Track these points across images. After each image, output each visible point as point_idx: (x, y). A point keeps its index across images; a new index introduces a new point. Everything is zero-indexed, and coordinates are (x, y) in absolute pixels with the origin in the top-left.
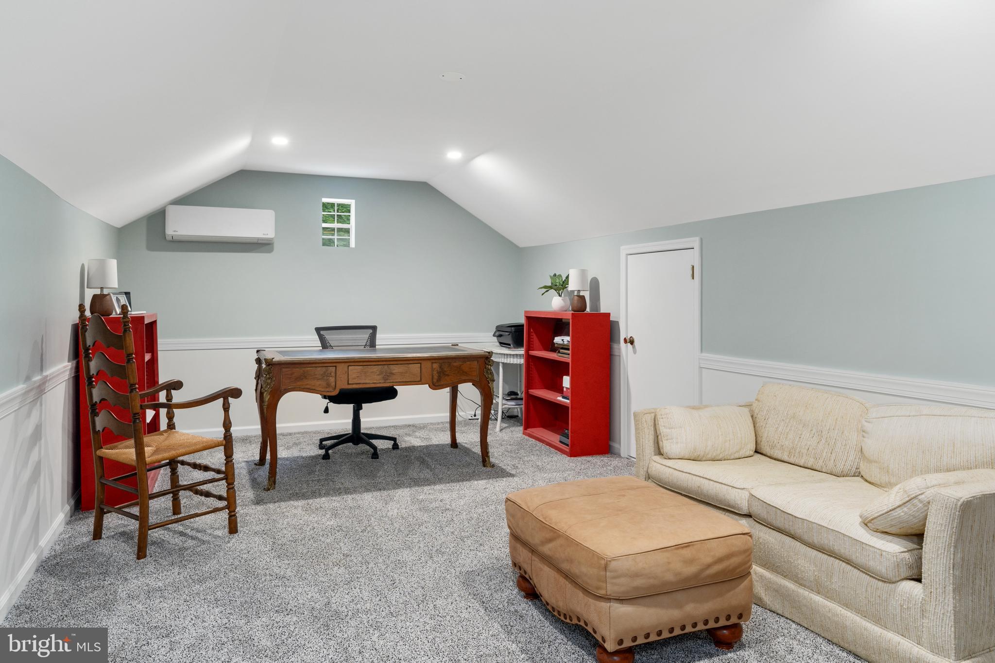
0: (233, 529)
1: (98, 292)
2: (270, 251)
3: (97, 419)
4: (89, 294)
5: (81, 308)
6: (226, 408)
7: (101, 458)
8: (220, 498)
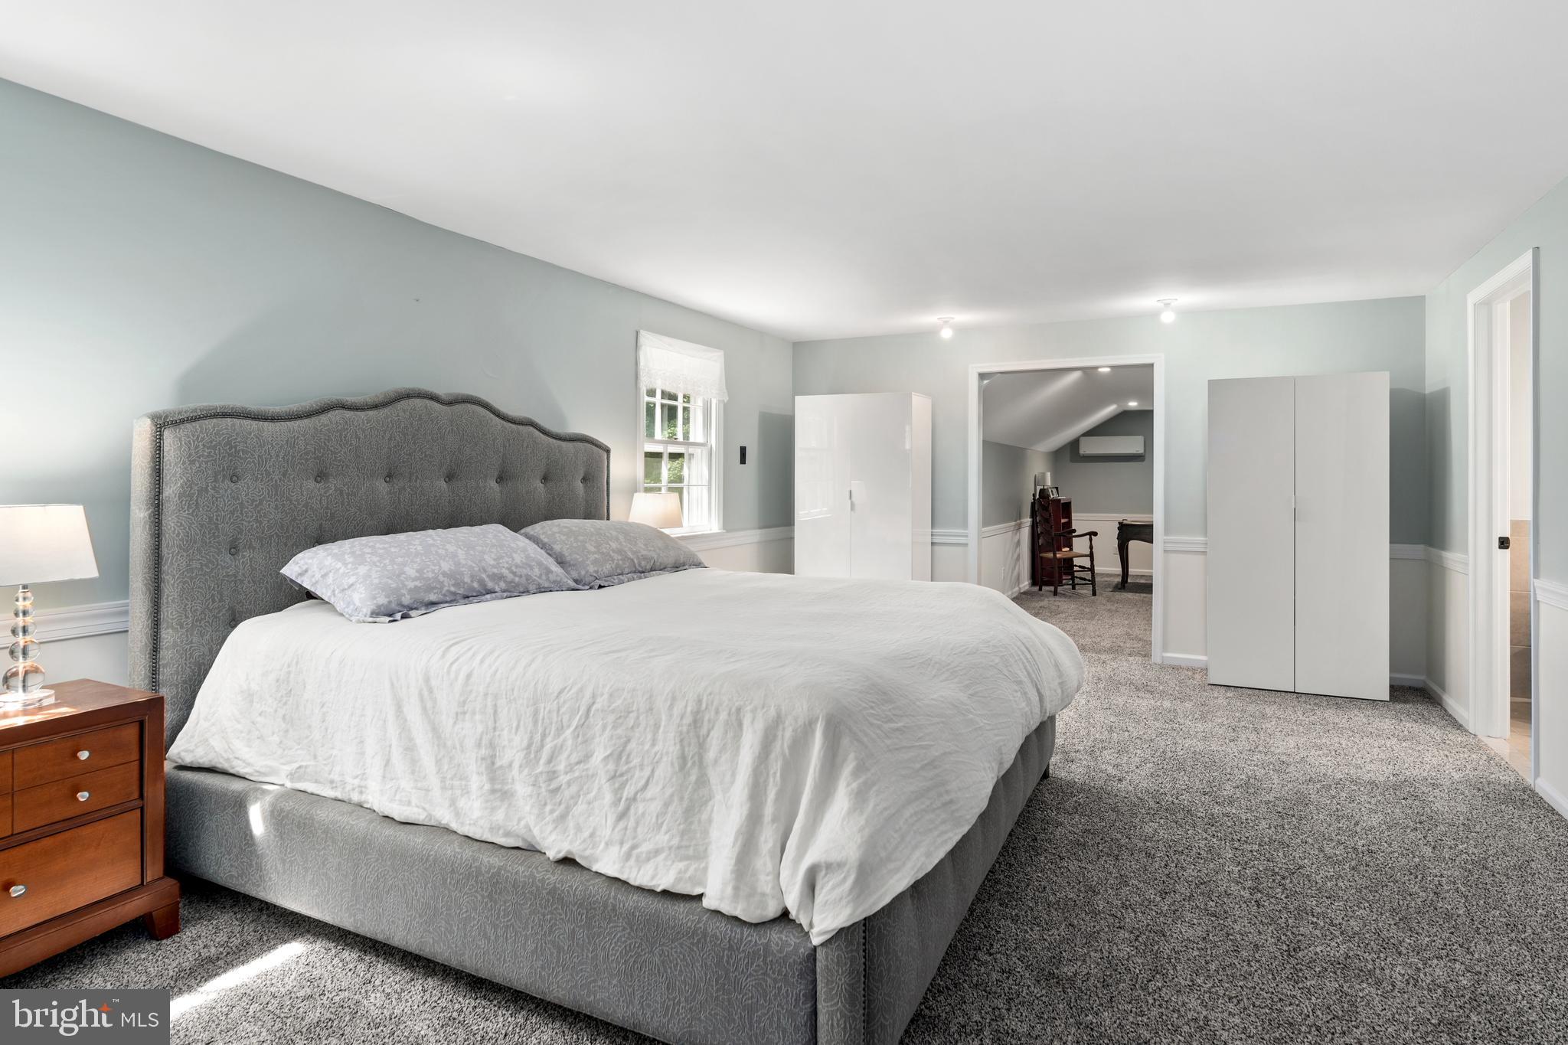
0: (1094, 594)
1: (1042, 487)
2: (1143, 460)
3: (1040, 541)
4: (1039, 488)
5: (1034, 495)
6: (1091, 540)
7: (1042, 557)
8: (1089, 580)
